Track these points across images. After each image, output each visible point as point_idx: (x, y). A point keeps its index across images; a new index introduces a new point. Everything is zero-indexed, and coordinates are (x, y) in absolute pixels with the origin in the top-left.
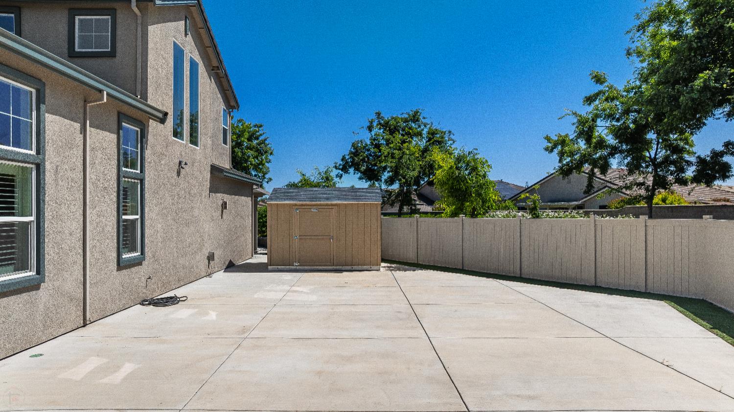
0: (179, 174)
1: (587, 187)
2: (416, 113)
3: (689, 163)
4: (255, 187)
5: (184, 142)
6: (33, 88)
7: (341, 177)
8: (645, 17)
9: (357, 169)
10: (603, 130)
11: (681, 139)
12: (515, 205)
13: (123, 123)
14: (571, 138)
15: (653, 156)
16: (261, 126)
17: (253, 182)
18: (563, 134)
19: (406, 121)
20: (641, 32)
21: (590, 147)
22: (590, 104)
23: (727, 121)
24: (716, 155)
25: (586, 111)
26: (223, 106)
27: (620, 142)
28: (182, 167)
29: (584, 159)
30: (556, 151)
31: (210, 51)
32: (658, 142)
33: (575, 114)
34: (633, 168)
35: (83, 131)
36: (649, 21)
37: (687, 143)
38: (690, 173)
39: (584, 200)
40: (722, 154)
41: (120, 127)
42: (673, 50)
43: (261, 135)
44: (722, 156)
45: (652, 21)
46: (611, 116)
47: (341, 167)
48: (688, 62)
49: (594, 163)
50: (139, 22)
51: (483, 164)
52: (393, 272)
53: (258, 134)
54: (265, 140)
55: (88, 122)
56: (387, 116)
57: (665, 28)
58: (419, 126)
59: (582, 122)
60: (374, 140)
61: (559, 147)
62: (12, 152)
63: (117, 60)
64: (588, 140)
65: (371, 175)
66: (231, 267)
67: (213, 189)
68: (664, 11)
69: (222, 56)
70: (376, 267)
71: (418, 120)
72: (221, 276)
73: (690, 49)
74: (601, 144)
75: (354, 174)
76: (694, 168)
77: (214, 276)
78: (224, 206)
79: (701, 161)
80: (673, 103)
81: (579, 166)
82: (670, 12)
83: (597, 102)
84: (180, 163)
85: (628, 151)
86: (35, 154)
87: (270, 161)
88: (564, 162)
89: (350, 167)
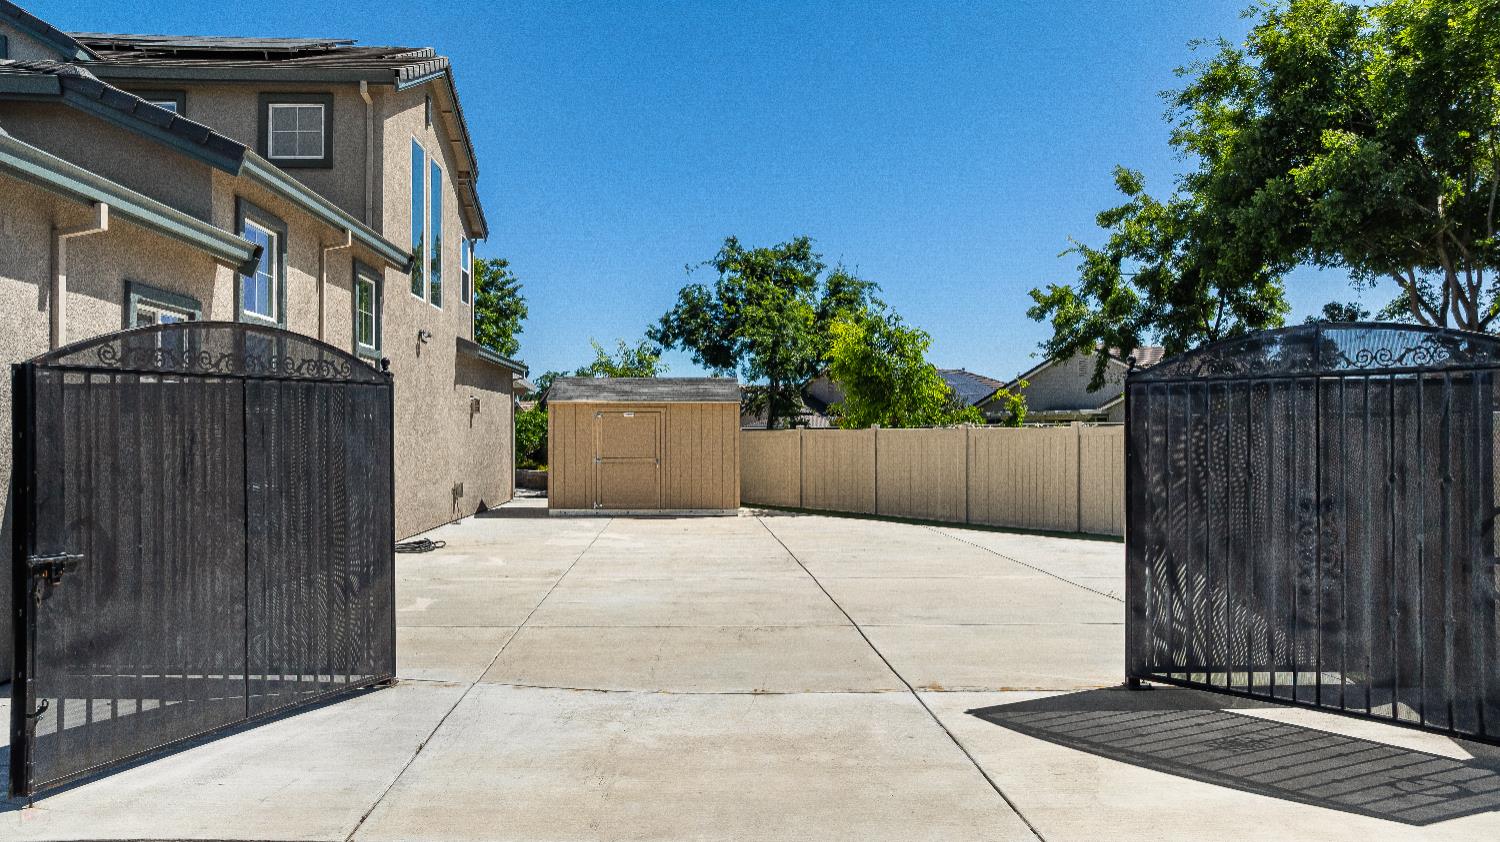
0: (418, 352)
1: (1094, 379)
2: (803, 244)
4: (515, 376)
5: (424, 300)
6: (275, 231)
7: (657, 353)
8: (1192, 83)
9: (690, 342)
11: (1263, 299)
12: (982, 415)
13: (360, 276)
14: (1075, 292)
15: (1213, 326)
16: (504, 264)
17: (514, 366)
18: (1061, 286)
19: (785, 257)
20: (1185, 106)
21: (1106, 308)
22: (1109, 226)
23: (1321, 269)
26: (462, 234)
28: (423, 341)
29: (1095, 329)
30: (1049, 317)
31: (458, 146)
32: (1222, 304)
33: (1083, 249)
35: (320, 288)
36: (1197, 90)
37: (1272, 305)
39: (1109, 406)
41: (355, 280)
42: (1238, 145)
43: (508, 282)
45: (1204, 91)
47: (659, 335)
49: (1111, 339)
50: (370, 113)
51: (914, 338)
52: (762, 518)
53: (502, 279)
54: (515, 289)
55: (325, 275)
56: (748, 246)
57: (1227, 106)
58: (807, 269)
59: (1094, 261)
60: (727, 289)
61: (1055, 310)
62: (258, 319)
63: (335, 173)
64: (1105, 297)
65: (719, 356)
66: (482, 511)
67: (461, 379)
68: (1224, 76)
69: (477, 155)
70: (732, 511)
71: (805, 257)
72: (471, 522)
74: (1126, 304)
75: (683, 349)
77: (463, 521)
78: (475, 406)
81: (1085, 341)
82: (1233, 79)
83: (1122, 224)
84: (420, 334)
85: (1171, 317)
86: (275, 321)
87: (519, 330)
89: (676, 337)
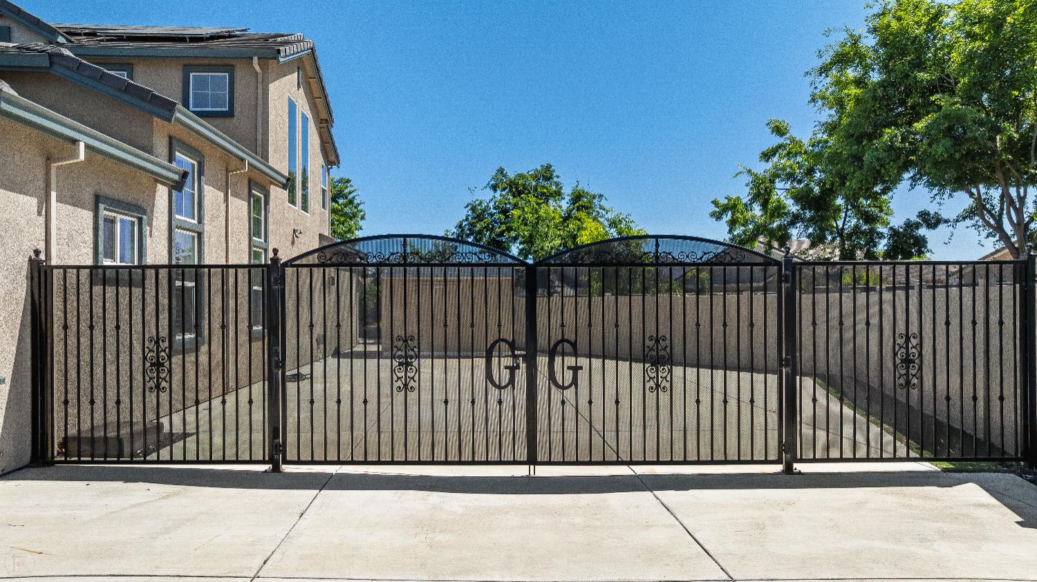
0: (293, 243)
2: (548, 168)
3: (881, 236)
5: (297, 208)
6: (195, 160)
8: (827, 59)
10: (781, 192)
11: (875, 206)
13: (253, 191)
14: (744, 201)
15: (840, 226)
18: (734, 197)
19: (537, 178)
20: (824, 75)
21: (766, 213)
22: (767, 161)
24: (910, 226)
25: (762, 168)
26: (322, 163)
27: (803, 208)
28: (296, 236)
29: (759, 230)
30: (725, 218)
31: (320, 101)
32: (847, 210)
33: (750, 172)
34: (817, 240)
35: (226, 200)
36: (831, 63)
37: (881, 211)
38: (882, 247)
39: (768, 280)
40: (918, 226)
41: (250, 194)
42: (858, 101)
44: (917, 228)
45: (836, 63)
46: (791, 177)
48: (872, 116)
49: (772, 234)
50: (260, 80)
53: (346, 191)
55: (230, 191)
56: (512, 173)
57: (851, 73)
59: (757, 182)
60: (500, 203)
61: (730, 213)
62: (185, 221)
63: (236, 120)
64: (764, 205)
68: (849, 53)
71: (551, 177)
73: (874, 98)
74: (779, 211)
76: (884, 241)
79: (894, 233)
80: (856, 164)
81: (752, 238)
82: (855, 54)
83: (775, 159)
84: (295, 231)
85: (812, 219)
86: (196, 223)
87: (361, 228)
88: (735, 233)
